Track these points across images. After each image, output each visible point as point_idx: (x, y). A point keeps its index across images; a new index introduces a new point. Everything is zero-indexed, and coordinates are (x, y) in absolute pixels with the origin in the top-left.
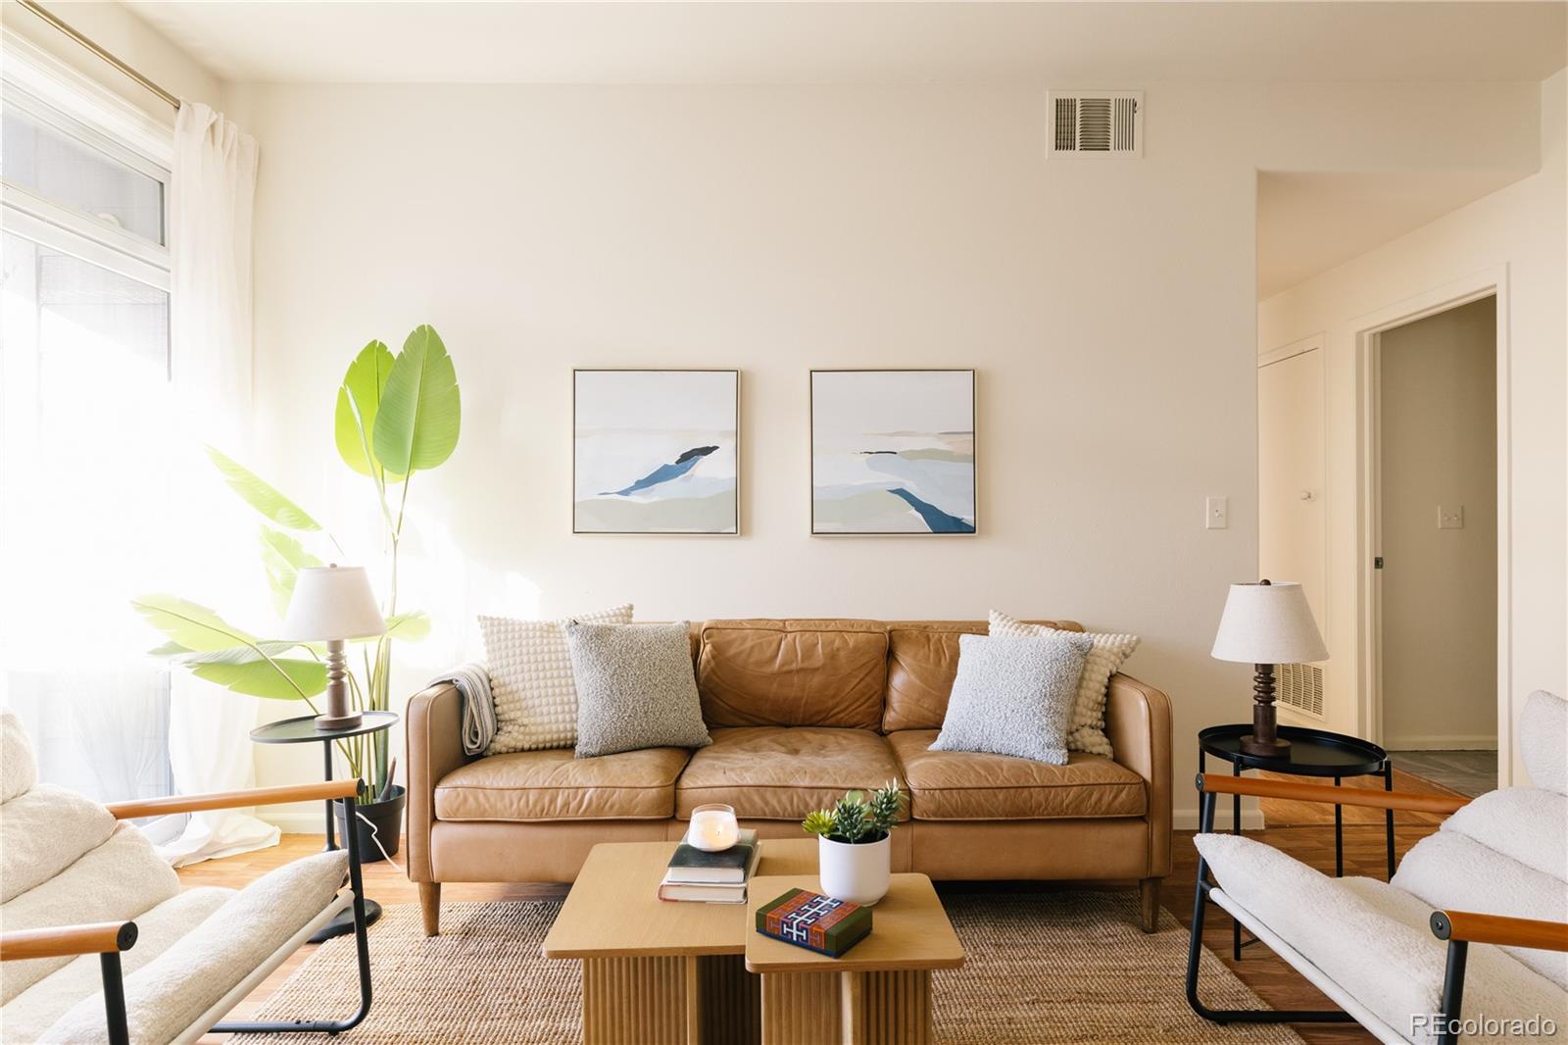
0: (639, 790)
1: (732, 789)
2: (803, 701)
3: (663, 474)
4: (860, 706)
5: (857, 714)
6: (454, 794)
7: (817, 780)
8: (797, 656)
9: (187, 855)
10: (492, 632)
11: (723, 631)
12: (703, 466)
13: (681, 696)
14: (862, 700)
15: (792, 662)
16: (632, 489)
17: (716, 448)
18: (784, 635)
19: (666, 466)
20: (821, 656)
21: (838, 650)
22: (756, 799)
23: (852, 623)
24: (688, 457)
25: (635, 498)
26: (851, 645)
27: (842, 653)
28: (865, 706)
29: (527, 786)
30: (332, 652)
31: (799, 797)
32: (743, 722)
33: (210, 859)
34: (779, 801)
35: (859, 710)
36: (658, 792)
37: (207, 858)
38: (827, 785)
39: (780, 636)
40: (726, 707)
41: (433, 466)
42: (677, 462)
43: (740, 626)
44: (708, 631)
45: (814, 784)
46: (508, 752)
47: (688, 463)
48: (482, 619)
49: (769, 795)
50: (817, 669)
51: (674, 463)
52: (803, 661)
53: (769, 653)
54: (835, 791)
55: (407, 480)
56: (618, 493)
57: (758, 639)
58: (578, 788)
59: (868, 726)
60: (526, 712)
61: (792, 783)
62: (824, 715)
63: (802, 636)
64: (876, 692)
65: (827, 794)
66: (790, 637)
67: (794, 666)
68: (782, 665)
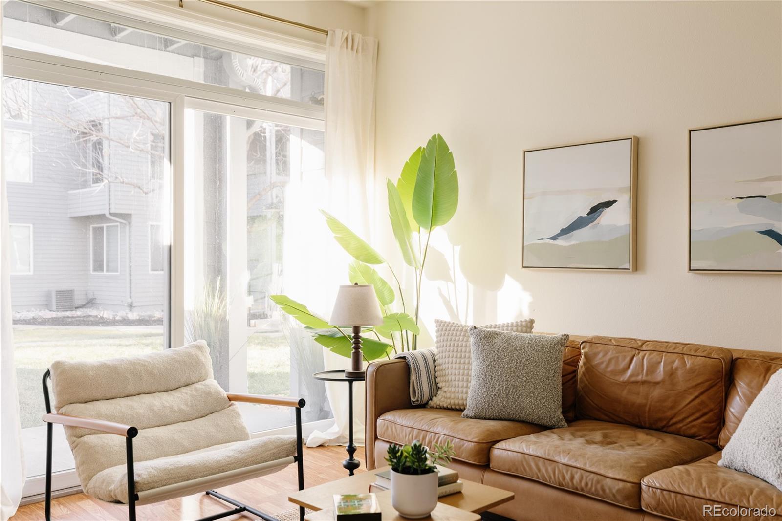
0: (465, 442)
1: (514, 453)
2: (647, 409)
3: (579, 224)
4: (695, 420)
5: (694, 426)
6: (383, 423)
7: (573, 460)
8: (643, 370)
9: (330, 440)
10: (442, 330)
11: (594, 345)
12: (607, 217)
13: (538, 387)
14: (697, 415)
15: (638, 375)
16: (559, 235)
17: (615, 201)
18: (637, 352)
19: (581, 217)
20: (662, 373)
21: (677, 369)
22: (533, 465)
23: (697, 348)
24: (596, 210)
25: (560, 242)
26: (688, 366)
27: (680, 373)
28: (700, 421)
29: (414, 426)
30: (354, 333)
31: (559, 470)
32: (606, 418)
33: (340, 445)
34: (547, 470)
35: (695, 423)
36: (474, 445)
37: (340, 444)
38: (578, 465)
39: (633, 353)
40: (592, 403)
41: (444, 223)
42: (588, 214)
43: (608, 342)
44: (584, 343)
45: (570, 463)
46: (437, 408)
47: (596, 214)
48: (437, 321)
49: (540, 464)
50: (658, 383)
51: (586, 215)
52: (647, 375)
53: (622, 365)
54: (582, 471)
55: (430, 233)
56: (549, 238)
57: (617, 353)
58: (436, 433)
59: (704, 438)
60: (447, 384)
61: (557, 459)
62: (664, 423)
63: (649, 355)
64: (711, 410)
65: (577, 472)
66: (642, 354)
67: (639, 378)
68: (631, 376)
